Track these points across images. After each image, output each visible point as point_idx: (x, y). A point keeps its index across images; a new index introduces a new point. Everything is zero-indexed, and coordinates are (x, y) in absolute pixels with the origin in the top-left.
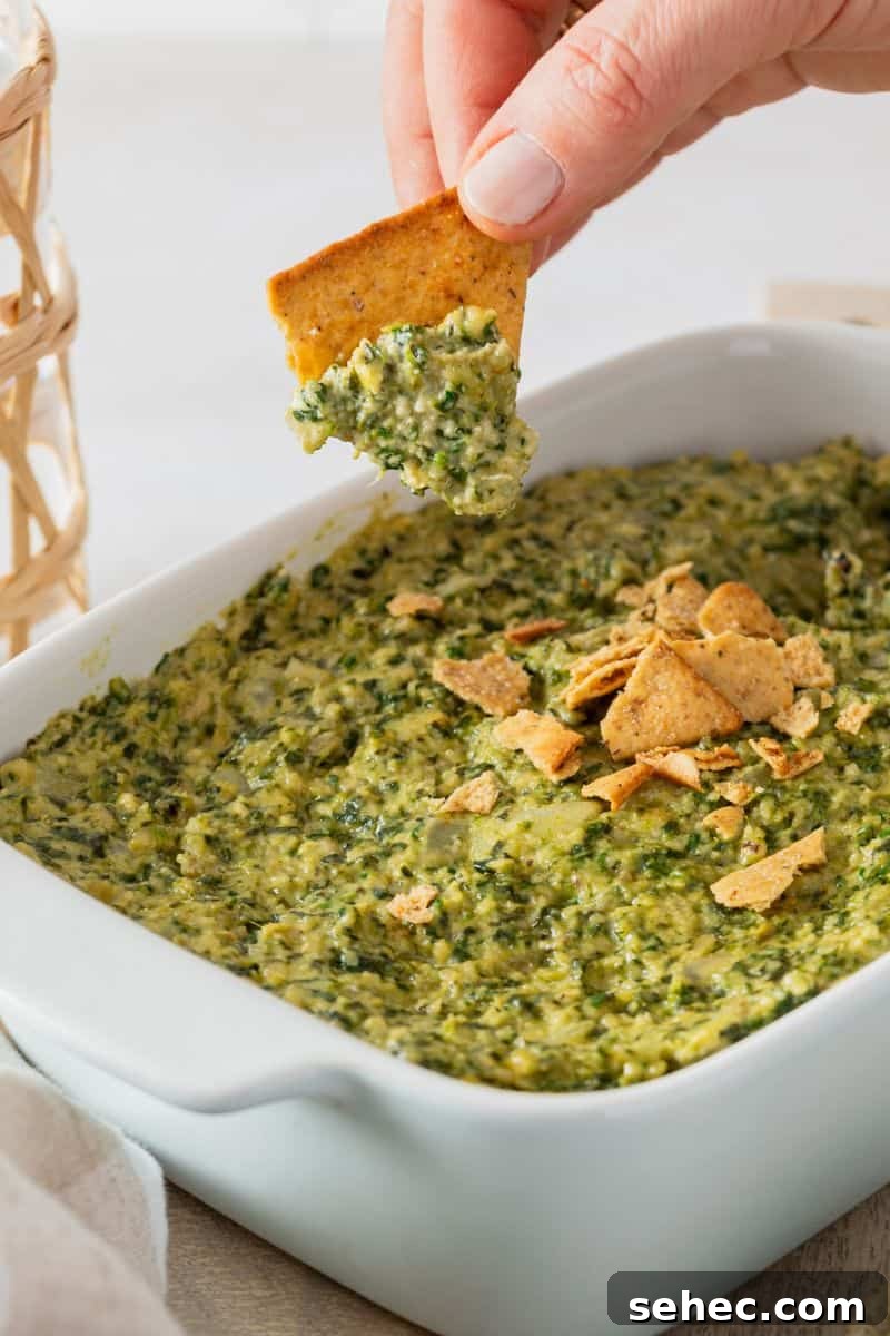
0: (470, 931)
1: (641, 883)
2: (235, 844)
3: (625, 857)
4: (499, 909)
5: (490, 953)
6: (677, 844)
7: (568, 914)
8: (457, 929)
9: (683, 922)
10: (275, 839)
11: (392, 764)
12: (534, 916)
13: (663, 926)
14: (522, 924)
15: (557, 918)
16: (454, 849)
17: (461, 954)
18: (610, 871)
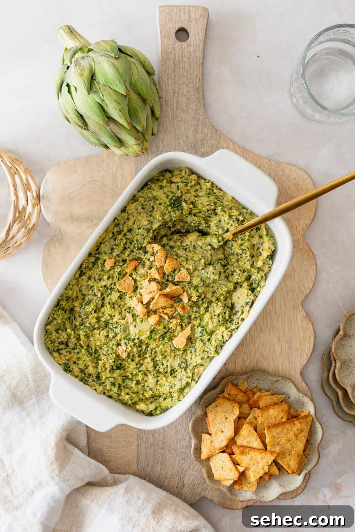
0: (133, 356)
1: (161, 342)
2: (89, 334)
3: (157, 337)
4: (138, 350)
5: (137, 359)
6: (166, 331)
7: (149, 349)
8: (131, 355)
9: (168, 350)
10: (96, 331)
11: (113, 310)
12: (144, 350)
13: (165, 352)
14: (142, 352)
15: (147, 350)
16: (127, 332)
17: (133, 360)
18: (155, 340)
